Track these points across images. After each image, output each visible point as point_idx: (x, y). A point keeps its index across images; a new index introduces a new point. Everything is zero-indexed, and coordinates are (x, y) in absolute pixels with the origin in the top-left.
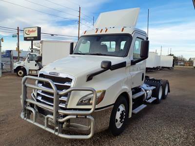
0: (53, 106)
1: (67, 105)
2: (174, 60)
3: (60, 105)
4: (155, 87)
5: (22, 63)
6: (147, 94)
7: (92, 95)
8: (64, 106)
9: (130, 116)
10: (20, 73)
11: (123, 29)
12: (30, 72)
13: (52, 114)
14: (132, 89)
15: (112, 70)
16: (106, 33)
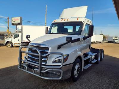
0: (38, 64)
1: (46, 63)
2: (103, 37)
3: (42, 63)
4: (96, 54)
5: (10, 39)
6: (92, 57)
7: (61, 57)
8: (45, 64)
9: (82, 70)
10: (9, 45)
11: (78, 19)
12: (15, 45)
13: (38, 68)
14: (84, 54)
15: (72, 43)
16: (67, 21)
